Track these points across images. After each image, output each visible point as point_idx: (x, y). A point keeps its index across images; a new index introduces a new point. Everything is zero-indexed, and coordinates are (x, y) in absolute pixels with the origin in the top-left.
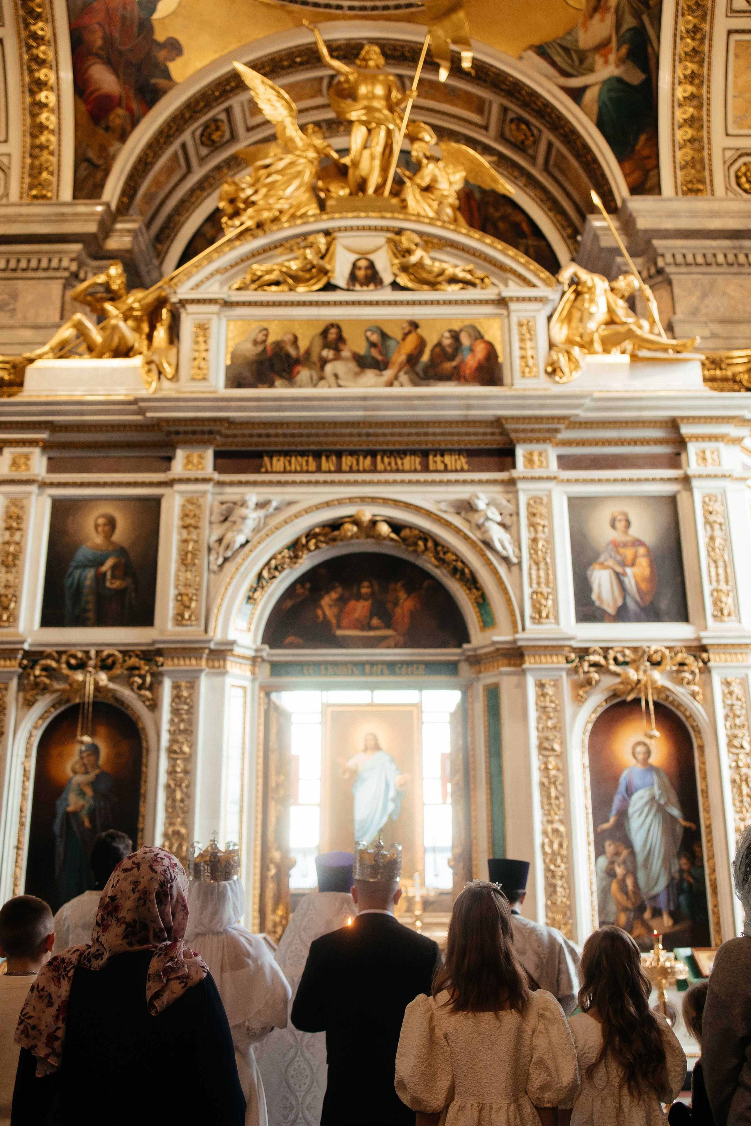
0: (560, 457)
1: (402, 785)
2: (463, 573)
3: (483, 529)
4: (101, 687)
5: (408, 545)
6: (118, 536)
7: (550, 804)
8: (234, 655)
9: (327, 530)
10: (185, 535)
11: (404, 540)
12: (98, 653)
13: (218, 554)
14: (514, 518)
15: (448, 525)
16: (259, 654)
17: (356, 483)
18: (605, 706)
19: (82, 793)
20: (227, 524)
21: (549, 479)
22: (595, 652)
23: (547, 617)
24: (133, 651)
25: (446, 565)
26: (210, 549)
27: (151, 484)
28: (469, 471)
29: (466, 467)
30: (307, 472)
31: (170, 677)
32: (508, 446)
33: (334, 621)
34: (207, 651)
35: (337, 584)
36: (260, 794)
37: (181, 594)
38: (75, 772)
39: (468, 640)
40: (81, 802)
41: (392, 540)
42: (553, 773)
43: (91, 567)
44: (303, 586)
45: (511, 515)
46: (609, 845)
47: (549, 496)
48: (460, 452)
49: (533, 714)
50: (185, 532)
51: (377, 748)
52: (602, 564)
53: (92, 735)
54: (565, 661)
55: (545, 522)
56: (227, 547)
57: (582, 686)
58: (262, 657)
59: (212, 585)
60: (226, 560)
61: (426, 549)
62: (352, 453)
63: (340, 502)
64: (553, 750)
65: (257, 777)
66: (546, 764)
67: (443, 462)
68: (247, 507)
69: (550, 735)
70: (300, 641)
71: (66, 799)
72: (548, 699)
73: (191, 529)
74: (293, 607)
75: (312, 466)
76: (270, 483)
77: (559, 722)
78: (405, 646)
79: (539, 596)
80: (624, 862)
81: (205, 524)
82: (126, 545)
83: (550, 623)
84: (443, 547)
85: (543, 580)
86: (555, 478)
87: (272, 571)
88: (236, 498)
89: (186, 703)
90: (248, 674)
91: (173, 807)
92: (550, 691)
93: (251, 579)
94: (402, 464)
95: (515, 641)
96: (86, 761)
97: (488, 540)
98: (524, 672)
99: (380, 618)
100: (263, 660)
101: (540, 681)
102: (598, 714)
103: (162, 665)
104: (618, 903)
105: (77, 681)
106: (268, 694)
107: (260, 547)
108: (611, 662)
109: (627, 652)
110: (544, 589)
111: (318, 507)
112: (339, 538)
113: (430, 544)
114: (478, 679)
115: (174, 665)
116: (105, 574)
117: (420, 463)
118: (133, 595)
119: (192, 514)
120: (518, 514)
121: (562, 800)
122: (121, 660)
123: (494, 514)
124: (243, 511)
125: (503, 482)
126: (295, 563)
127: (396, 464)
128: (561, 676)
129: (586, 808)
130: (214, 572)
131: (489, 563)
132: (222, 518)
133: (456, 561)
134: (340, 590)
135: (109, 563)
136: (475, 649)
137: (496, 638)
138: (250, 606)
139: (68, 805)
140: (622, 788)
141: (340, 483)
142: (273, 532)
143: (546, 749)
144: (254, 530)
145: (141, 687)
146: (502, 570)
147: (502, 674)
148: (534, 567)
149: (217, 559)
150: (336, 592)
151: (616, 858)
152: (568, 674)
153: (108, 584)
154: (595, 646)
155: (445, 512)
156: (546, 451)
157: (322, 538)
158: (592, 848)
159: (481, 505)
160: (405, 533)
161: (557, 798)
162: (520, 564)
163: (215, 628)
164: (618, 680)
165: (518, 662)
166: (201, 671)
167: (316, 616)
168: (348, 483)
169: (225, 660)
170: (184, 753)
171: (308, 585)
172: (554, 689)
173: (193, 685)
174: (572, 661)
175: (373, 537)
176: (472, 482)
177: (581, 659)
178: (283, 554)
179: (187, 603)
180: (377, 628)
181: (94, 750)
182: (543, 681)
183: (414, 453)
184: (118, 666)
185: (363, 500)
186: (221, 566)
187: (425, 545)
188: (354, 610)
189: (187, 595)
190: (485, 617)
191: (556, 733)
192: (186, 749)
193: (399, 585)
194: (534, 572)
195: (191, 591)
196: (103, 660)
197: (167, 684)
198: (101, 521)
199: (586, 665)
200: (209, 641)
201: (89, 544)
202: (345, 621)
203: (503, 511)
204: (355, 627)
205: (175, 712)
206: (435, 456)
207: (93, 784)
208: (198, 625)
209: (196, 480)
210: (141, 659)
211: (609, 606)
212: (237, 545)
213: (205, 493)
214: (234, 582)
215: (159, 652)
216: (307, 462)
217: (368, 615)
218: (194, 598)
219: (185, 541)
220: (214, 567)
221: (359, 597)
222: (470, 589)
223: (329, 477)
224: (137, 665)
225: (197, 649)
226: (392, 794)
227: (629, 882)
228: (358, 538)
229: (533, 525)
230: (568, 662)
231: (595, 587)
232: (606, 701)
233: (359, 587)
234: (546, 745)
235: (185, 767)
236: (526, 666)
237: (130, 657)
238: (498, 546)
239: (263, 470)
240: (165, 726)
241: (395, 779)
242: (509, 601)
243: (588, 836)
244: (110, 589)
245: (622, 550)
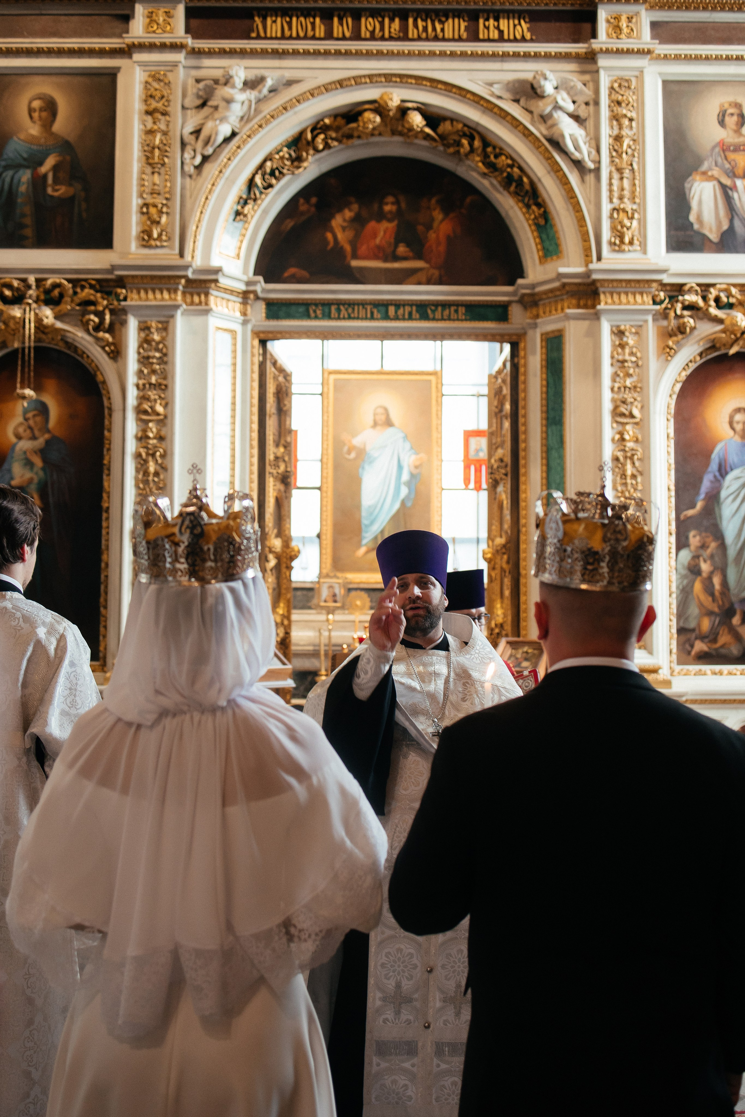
0: (654, 25)
1: (416, 467)
2: (520, 183)
3: (550, 122)
4: (46, 327)
5: (447, 146)
6: (59, 126)
7: (625, 484)
8: (219, 288)
9: (340, 121)
10: (150, 125)
11: (443, 137)
12: (38, 281)
13: (195, 151)
14: (591, 108)
15: (503, 115)
16: (251, 288)
17: (380, 55)
18: (699, 361)
19: (29, 464)
20: (206, 110)
21: (641, 52)
22: (690, 290)
23: (631, 243)
24: (86, 280)
25: (497, 173)
26: (183, 145)
27: (102, 53)
28: (532, 40)
29: (528, 36)
30: (314, 38)
31: (135, 316)
32: (586, 8)
33: (348, 248)
34: (183, 281)
35: (352, 199)
36: (255, 468)
37: (146, 205)
38: (19, 437)
39: (522, 275)
40: (28, 475)
41: (427, 137)
42: (630, 445)
43: (27, 167)
44: (307, 201)
45: (587, 104)
46: (694, 536)
47: (640, 77)
48: (519, 15)
49: (607, 370)
50: (149, 119)
51: (389, 423)
52: (704, 173)
53: (37, 389)
54: (651, 302)
55: (634, 115)
56: (207, 142)
57: (671, 335)
58: (255, 292)
59: (188, 194)
60: (205, 159)
61: (472, 150)
62: (374, 13)
63: (358, 81)
64: (632, 416)
65: (252, 447)
66: (621, 434)
67: (498, 28)
68: (233, 87)
69: (629, 397)
70: (305, 274)
71: (9, 471)
72: (627, 351)
73: (158, 115)
74: (293, 228)
75: (320, 30)
76: (264, 54)
77: (640, 381)
78: (440, 282)
79: (621, 213)
80: (712, 557)
81: (175, 108)
82: (71, 138)
83: (635, 251)
84: (494, 148)
85: (626, 193)
86: (649, 52)
87: (267, 177)
88: (218, 73)
89: (157, 350)
90: (238, 314)
91: (146, 482)
92: (631, 340)
93: (239, 187)
94: (443, 30)
95: (588, 274)
96: (31, 422)
97: (556, 137)
98: (597, 316)
99: (408, 245)
100: (257, 298)
101: (618, 327)
102: (689, 372)
103: (125, 299)
104: (701, 605)
105: (14, 318)
106: (263, 343)
107: (252, 142)
108: (712, 303)
109: (734, 291)
110: (629, 206)
111: (328, 88)
112: (356, 134)
113: (477, 143)
114: (535, 326)
115: (140, 299)
116: (45, 176)
117: (467, 29)
118: (84, 205)
119: (158, 94)
120: (597, 103)
121: (639, 479)
122: (71, 292)
123: (565, 101)
124: (227, 91)
125: (577, 58)
126: (298, 167)
127: (434, 29)
128: (646, 321)
129: (669, 489)
130: (190, 176)
131: (556, 170)
132: (199, 102)
133: (511, 166)
134: (355, 207)
135: (50, 162)
136: (533, 286)
137: (563, 270)
138: (240, 225)
139: (12, 478)
140: (714, 466)
141: (359, 55)
142: (267, 122)
143: (623, 415)
144: (242, 118)
145: (98, 328)
146: (573, 178)
147: (568, 318)
148: (616, 176)
149: (194, 157)
150: (350, 210)
151: (701, 552)
152: (654, 320)
153: (49, 191)
154: (692, 282)
155: (500, 98)
156: (637, 14)
157: (334, 135)
158: (673, 539)
159: (549, 88)
160: (445, 127)
161: (634, 476)
162: (597, 171)
163: (194, 251)
164: (720, 327)
165: (590, 303)
166: (177, 307)
167: (326, 242)
168: (369, 55)
169: (207, 294)
170: (158, 414)
171: (314, 200)
172: (636, 338)
173: (166, 327)
174: (662, 302)
175: (401, 134)
176: (537, 56)
177: (673, 299)
178: (281, 154)
179: (156, 217)
180: (405, 259)
181: (43, 410)
182: (622, 328)
183: (458, 14)
184: (67, 299)
185: (389, 78)
186: (199, 168)
187: (471, 145)
188: (375, 235)
189: (155, 206)
190: (547, 244)
191: (635, 395)
192: (159, 409)
193: (433, 201)
194: (615, 182)
195: (159, 201)
196: (48, 292)
197: (133, 324)
198: (36, 104)
199: (679, 306)
200: (186, 267)
201: (22, 136)
202: (363, 249)
203: (575, 99)
204: (375, 257)
205: (144, 360)
206: (487, 19)
207: (43, 452)
208: (171, 248)
209: (163, 47)
210: (97, 291)
211: (711, 230)
212: (220, 139)
213: (175, 65)
214: (217, 189)
215: (121, 282)
216: (313, 24)
217: (392, 240)
218: (165, 210)
219: (150, 132)
220: (190, 169)
221: (381, 216)
222: (528, 206)
223: (343, 46)
224: (92, 298)
225: (169, 277)
226: (405, 477)
227: (717, 581)
228: (380, 134)
229: (616, 118)
230: (655, 303)
231: (694, 204)
232: (701, 355)
233: (381, 203)
234: (623, 409)
235: (159, 431)
236: (601, 307)
237: (83, 288)
238: (570, 146)
239: (254, 35)
240: (131, 379)
241: (409, 460)
242: (581, 221)
243: (670, 524)
244: (52, 197)
245: (731, 156)
